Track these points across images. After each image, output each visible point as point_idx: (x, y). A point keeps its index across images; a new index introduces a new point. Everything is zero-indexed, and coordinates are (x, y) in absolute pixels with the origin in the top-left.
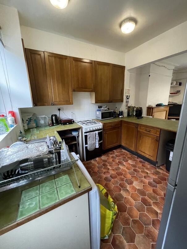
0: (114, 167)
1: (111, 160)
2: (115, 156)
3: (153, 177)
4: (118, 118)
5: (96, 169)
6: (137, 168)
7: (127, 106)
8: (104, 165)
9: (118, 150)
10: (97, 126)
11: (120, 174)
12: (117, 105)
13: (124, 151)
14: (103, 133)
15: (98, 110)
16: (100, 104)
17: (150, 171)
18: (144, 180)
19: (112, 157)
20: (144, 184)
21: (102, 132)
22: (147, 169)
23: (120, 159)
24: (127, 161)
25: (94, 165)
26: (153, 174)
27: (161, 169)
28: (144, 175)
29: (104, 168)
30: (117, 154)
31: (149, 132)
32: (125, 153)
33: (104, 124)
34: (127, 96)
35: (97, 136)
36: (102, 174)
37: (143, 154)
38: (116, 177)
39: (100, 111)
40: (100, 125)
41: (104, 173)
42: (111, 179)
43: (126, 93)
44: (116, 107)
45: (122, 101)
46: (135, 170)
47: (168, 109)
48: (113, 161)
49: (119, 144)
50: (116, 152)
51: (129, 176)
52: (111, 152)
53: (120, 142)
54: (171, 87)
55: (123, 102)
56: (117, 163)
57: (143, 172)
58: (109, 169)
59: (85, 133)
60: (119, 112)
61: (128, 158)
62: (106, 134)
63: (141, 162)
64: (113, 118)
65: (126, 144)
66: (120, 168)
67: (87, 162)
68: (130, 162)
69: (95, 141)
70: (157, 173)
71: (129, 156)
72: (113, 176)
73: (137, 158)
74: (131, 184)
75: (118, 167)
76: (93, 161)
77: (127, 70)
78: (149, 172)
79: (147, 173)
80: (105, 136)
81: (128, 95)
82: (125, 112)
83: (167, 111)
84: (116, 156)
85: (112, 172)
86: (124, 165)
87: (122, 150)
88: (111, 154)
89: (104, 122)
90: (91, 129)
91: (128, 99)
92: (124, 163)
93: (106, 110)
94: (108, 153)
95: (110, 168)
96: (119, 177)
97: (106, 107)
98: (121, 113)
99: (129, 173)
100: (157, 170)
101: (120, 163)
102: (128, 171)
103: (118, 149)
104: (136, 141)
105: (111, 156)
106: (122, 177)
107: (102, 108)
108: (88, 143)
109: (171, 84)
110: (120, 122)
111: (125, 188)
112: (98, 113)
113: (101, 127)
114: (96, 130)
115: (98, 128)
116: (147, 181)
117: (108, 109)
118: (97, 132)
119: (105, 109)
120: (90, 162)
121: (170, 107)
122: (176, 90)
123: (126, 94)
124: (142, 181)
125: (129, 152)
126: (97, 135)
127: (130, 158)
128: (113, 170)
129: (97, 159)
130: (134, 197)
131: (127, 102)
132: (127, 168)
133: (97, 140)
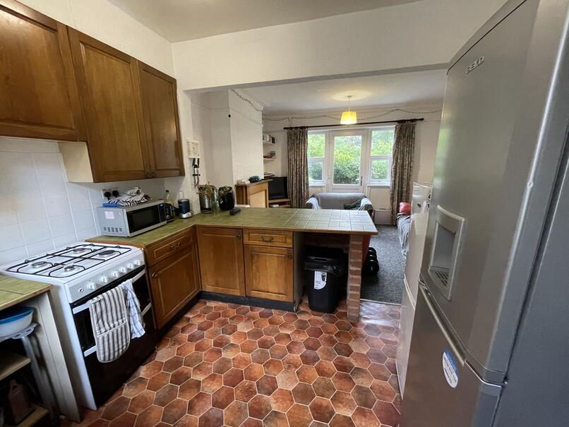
0: (212, 367)
1: (191, 349)
2: (196, 330)
3: (302, 338)
4: (178, 220)
5: (153, 415)
6: (264, 337)
7: (196, 184)
8: (178, 379)
9: (199, 309)
10: (123, 264)
11: (235, 379)
12: (168, 184)
13: (212, 304)
14: (147, 278)
15: (105, 206)
16: (109, 186)
17: (290, 328)
18: (291, 358)
19: (191, 339)
20: (296, 367)
21: (143, 277)
22: (283, 326)
23: (216, 332)
24: (234, 329)
25: (141, 402)
26: (298, 332)
27: (303, 312)
28: (284, 344)
29: (182, 390)
30: (200, 320)
31: (270, 241)
32: (219, 308)
33: (147, 247)
34: (194, 159)
35: (129, 296)
36: (183, 418)
37: (264, 295)
38: (230, 397)
39: (116, 206)
40: (133, 257)
41: (191, 407)
42: (219, 416)
43: (189, 151)
44: (167, 191)
45: (182, 173)
46: (263, 345)
47: (266, 186)
48: (198, 348)
49: (198, 292)
50: (196, 318)
51: (259, 370)
52: (180, 326)
53: (200, 283)
54: (265, 145)
55: (184, 175)
56: (212, 351)
57: (279, 338)
58: (198, 384)
59: (73, 306)
60: (180, 202)
61: (232, 319)
62: (157, 278)
63: (262, 315)
64: (165, 222)
65: (217, 284)
66: (227, 361)
67: (103, 409)
68: (242, 327)
69: (126, 318)
70: (302, 326)
71: (233, 312)
72: (220, 400)
73: (252, 310)
74: (274, 388)
75: (220, 362)
76: (128, 392)
77: (184, 91)
78: (289, 333)
79: (288, 336)
80: (158, 286)
81: (196, 157)
82: (194, 201)
83: (266, 191)
84: (200, 328)
85: (211, 388)
86: (232, 344)
87: (208, 304)
88: (183, 330)
89: (147, 243)
90: (104, 280)
91: (196, 166)
92: (231, 339)
93: (139, 203)
94: (172, 332)
95: (200, 378)
96: (237, 392)
97: (138, 193)
98: (185, 206)
99: (255, 360)
100: (299, 317)
101: (220, 344)
102: (249, 356)
103: (197, 305)
104: (242, 270)
105: (186, 335)
106: (245, 382)
107: (125, 198)
108: (98, 336)
109: (263, 139)
110: (189, 232)
111: (267, 411)
112: (110, 214)
113: (141, 262)
114: (124, 278)
115: (129, 269)
116: (296, 356)
117: (146, 197)
118: (128, 284)
119: (138, 198)
120: (116, 403)
121: (269, 182)
122: (270, 151)
123: (189, 154)
124: (290, 365)
125: (226, 302)
126: (132, 294)
127: (238, 318)
128: (212, 377)
129: (143, 371)
130: (298, 421)
131: (194, 175)
132: (246, 349)
133: (134, 311)
